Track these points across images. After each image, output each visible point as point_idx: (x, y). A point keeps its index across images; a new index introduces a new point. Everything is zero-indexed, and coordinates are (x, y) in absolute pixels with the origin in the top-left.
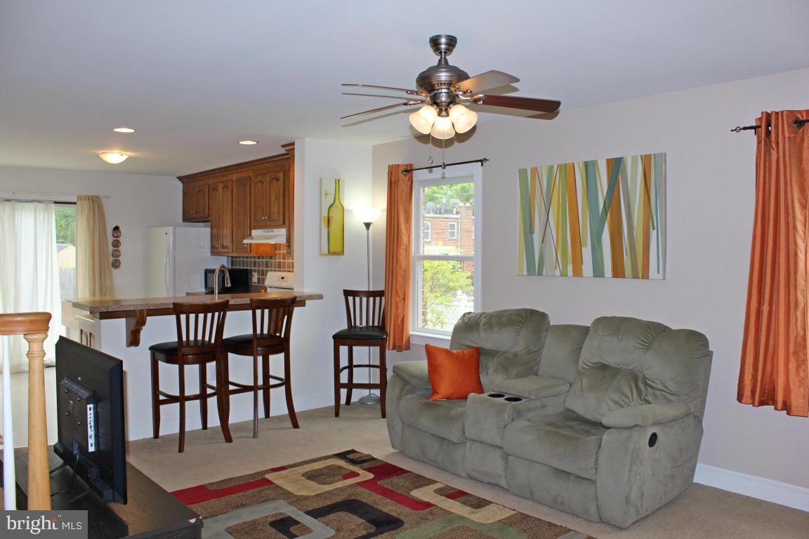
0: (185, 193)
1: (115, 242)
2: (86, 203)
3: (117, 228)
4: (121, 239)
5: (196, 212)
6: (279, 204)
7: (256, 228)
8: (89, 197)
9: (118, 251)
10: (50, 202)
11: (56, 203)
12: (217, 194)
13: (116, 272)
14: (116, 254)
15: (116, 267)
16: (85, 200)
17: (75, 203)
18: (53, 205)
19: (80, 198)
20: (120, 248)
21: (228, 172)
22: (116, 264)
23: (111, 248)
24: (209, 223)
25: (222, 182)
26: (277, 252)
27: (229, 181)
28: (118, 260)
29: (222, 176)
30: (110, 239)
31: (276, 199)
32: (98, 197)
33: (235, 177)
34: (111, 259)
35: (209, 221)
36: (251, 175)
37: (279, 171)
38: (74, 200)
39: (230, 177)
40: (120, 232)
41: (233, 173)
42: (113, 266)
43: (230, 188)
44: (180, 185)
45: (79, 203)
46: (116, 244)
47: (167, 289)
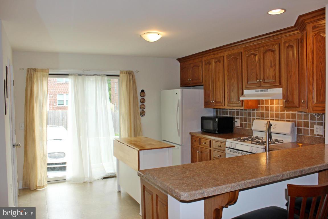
0: (182, 69)
1: (142, 100)
2: (125, 75)
3: (143, 91)
4: (145, 98)
5: (192, 80)
6: (274, 70)
7: (247, 89)
8: (127, 71)
9: (144, 105)
10: (104, 75)
11: (107, 76)
12: (210, 67)
13: (143, 118)
14: (143, 107)
15: (143, 116)
16: (125, 73)
17: (119, 76)
18: (106, 78)
19: (121, 72)
20: (145, 104)
21: (220, 51)
22: (143, 114)
23: (140, 104)
24: (202, 87)
25: (215, 58)
26: (260, 106)
27: (221, 57)
28: (144, 111)
29: (214, 54)
30: (139, 98)
31: (271, 66)
32: (132, 72)
33: (226, 54)
34: (140, 110)
35: (203, 85)
36: (242, 51)
37: (274, 45)
38: (118, 74)
39: (222, 54)
40: (145, 93)
41: (225, 51)
42: (141, 115)
43: (222, 62)
44: (179, 64)
45: (121, 75)
46: (143, 101)
47: (178, 130)
